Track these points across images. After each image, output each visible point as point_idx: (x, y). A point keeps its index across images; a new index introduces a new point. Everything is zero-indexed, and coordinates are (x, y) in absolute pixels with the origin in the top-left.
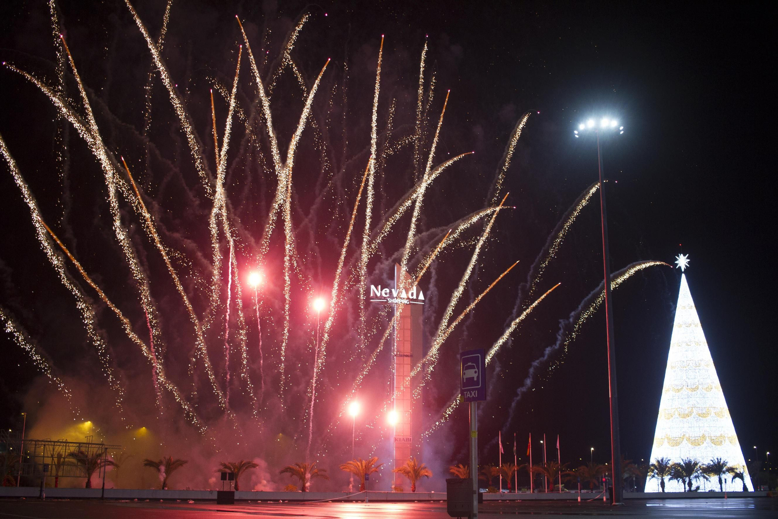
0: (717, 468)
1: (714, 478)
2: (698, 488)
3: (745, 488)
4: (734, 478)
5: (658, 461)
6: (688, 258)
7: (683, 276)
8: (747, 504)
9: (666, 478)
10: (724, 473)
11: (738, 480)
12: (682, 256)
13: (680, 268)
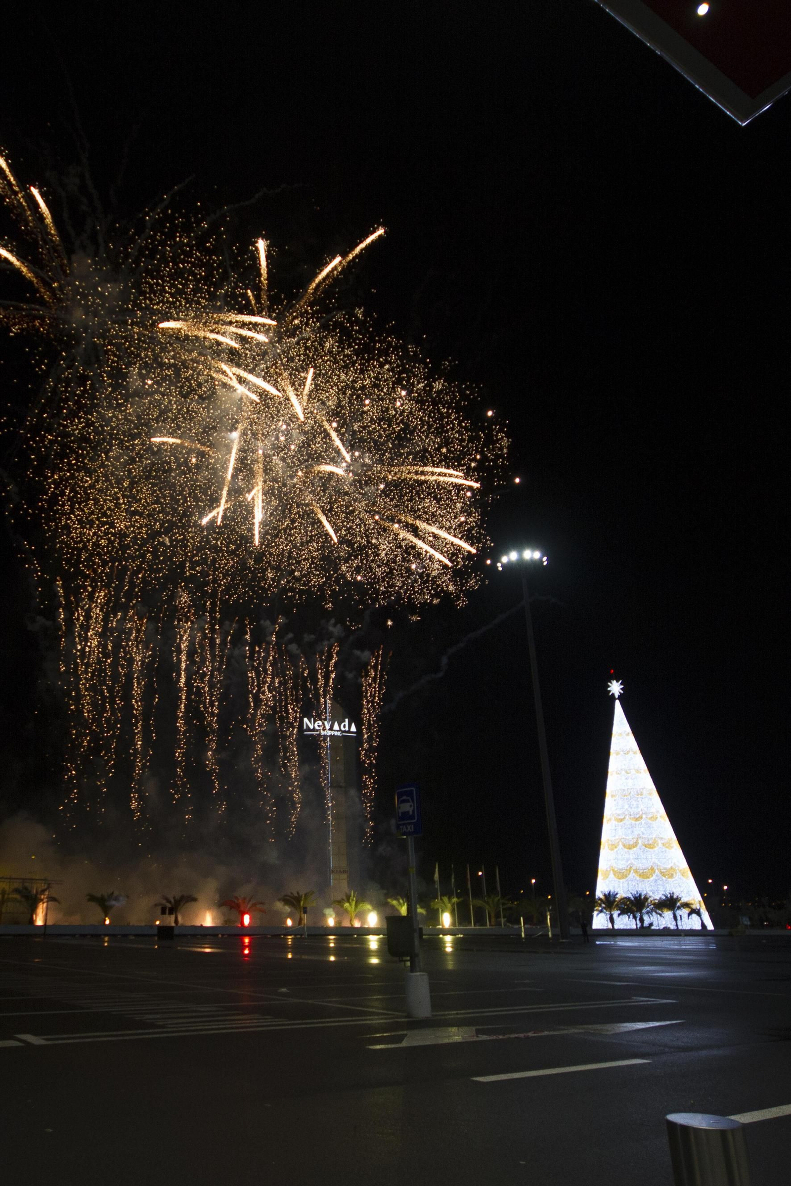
0: (670, 903)
1: (668, 914)
2: (651, 924)
3: (703, 925)
4: (689, 914)
5: (605, 895)
6: (621, 684)
7: (617, 704)
8: (707, 944)
9: (615, 913)
10: (679, 908)
11: (694, 916)
12: (614, 682)
13: (613, 694)
